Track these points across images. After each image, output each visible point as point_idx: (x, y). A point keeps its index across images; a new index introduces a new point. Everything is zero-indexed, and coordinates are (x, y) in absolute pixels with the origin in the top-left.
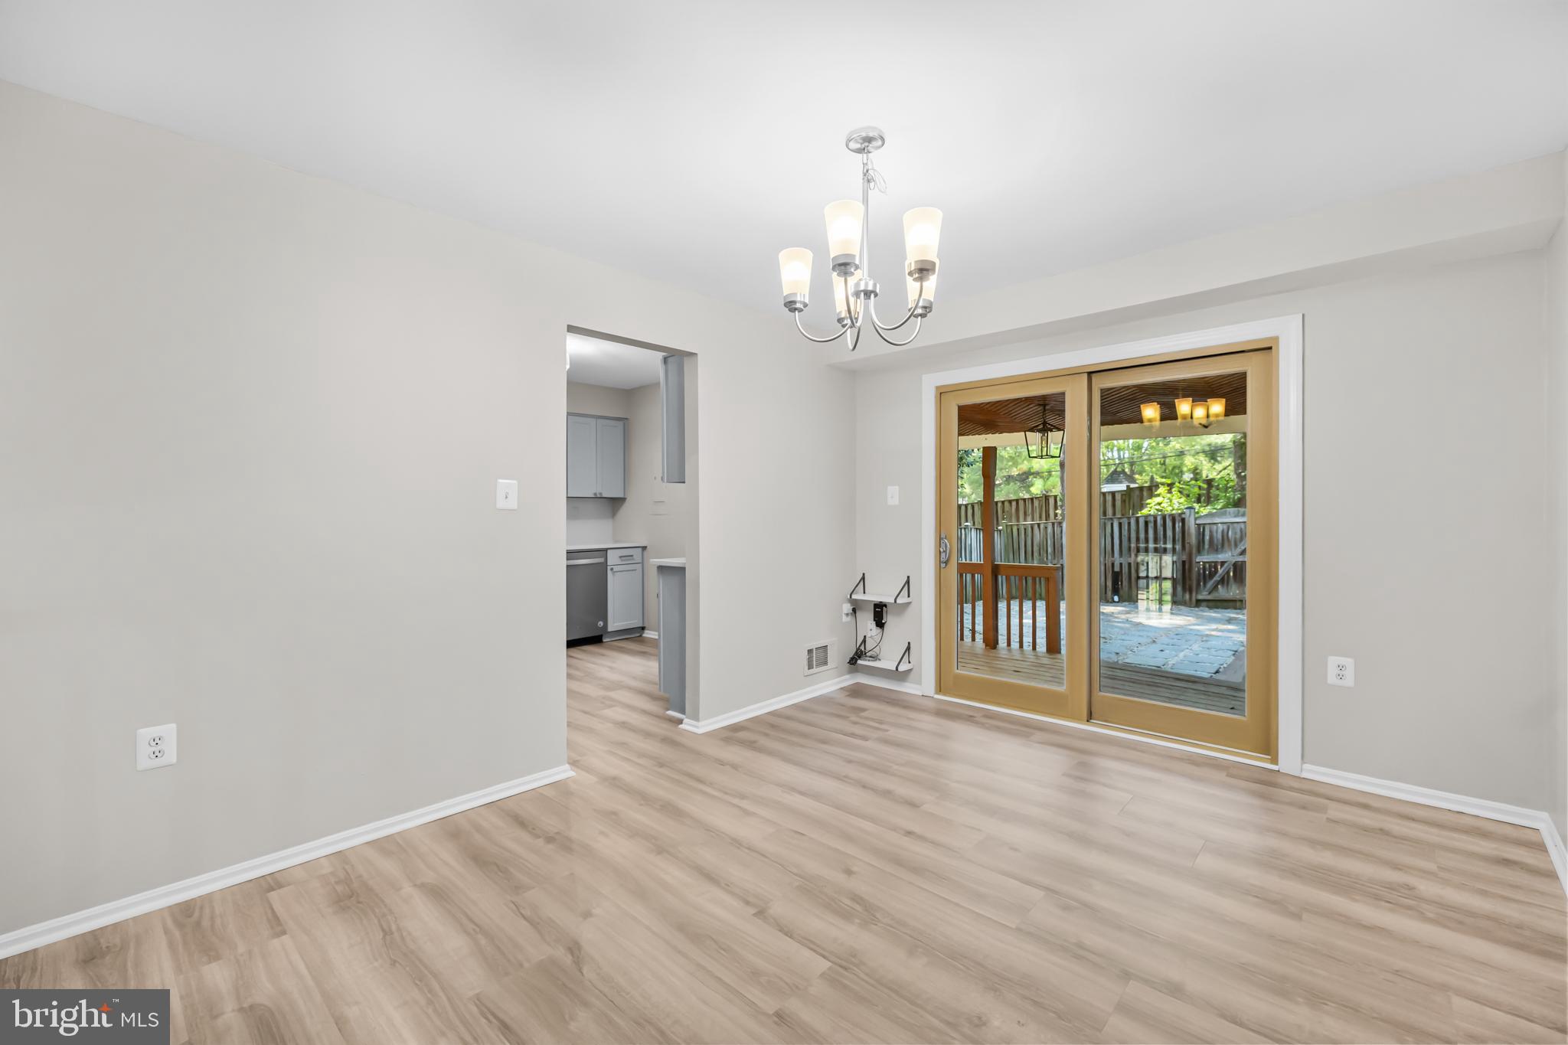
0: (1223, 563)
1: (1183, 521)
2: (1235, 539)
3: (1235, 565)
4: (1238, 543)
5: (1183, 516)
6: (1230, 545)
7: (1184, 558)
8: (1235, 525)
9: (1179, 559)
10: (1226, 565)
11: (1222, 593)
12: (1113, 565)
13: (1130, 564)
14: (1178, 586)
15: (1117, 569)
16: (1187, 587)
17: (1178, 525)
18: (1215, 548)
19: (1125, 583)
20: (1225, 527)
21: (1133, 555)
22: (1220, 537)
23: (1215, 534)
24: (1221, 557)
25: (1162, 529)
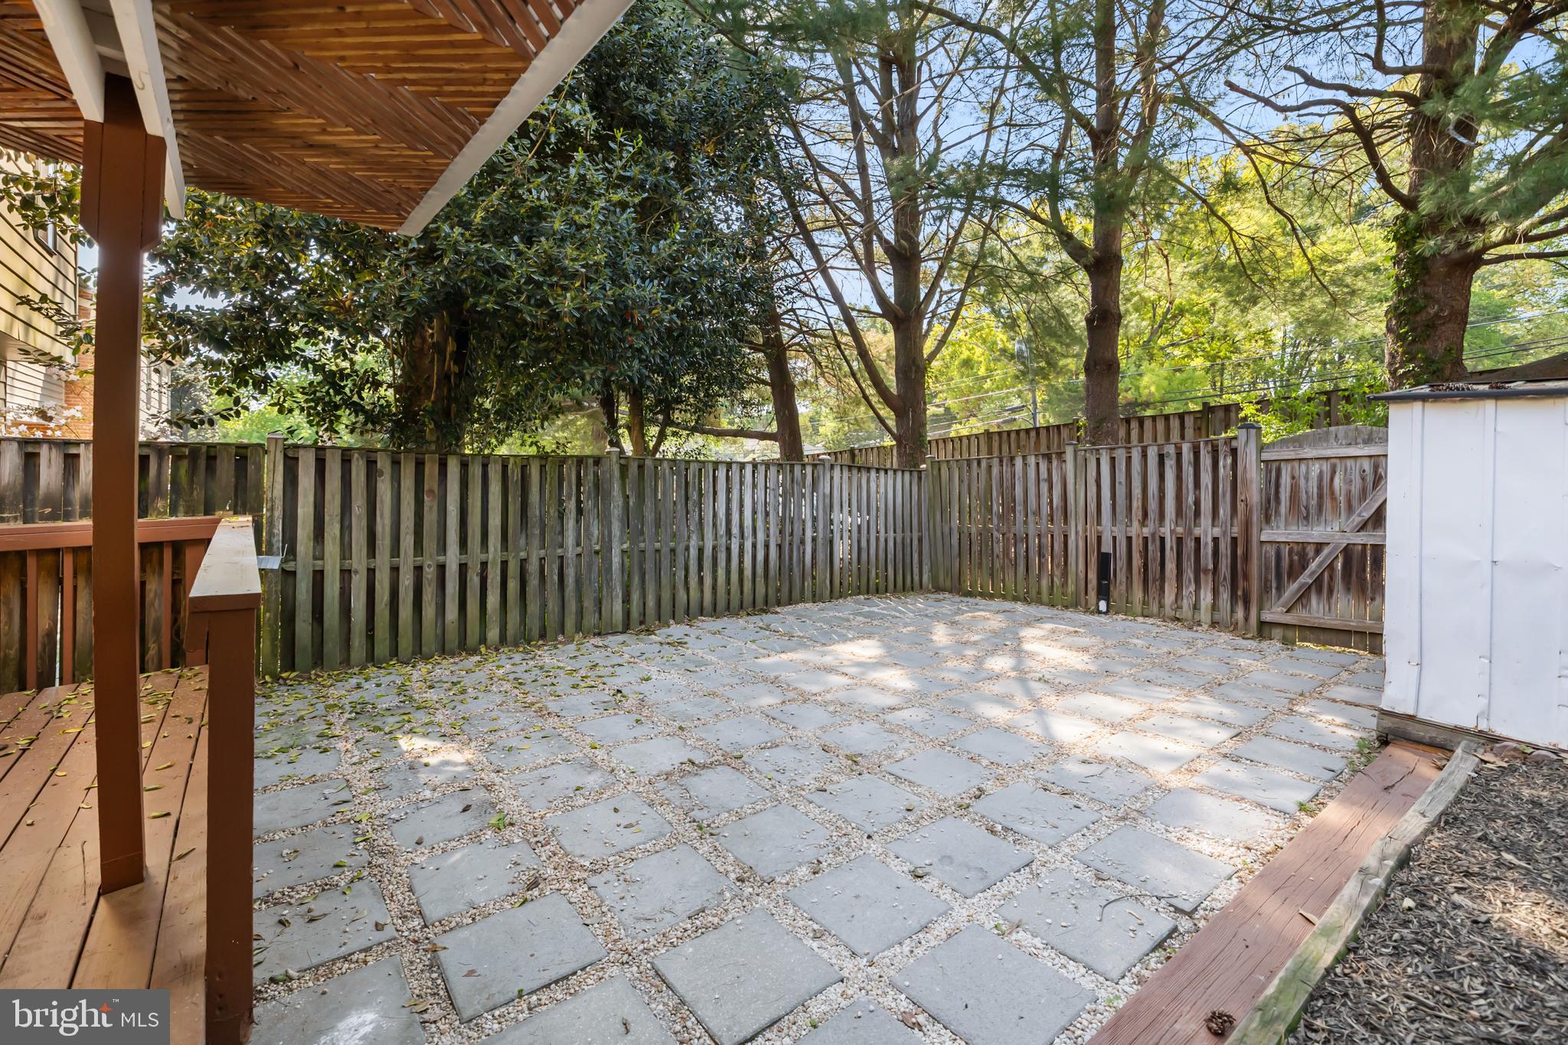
0: (1319, 547)
1: (1234, 452)
2: (1349, 493)
3: (1347, 551)
4: (1355, 503)
5: (1234, 444)
6: (1336, 509)
7: (1236, 531)
8: (1349, 463)
9: (1224, 533)
10: (1326, 551)
11: (1316, 611)
12: (1099, 538)
13: (1129, 539)
14: (1221, 589)
15: (1107, 548)
16: (1240, 593)
17: (1224, 462)
18: (1303, 514)
19: (1121, 576)
20: (1326, 467)
21: (1136, 524)
22: (1313, 485)
23: (1302, 482)
24: (1316, 533)
25: (1191, 470)
